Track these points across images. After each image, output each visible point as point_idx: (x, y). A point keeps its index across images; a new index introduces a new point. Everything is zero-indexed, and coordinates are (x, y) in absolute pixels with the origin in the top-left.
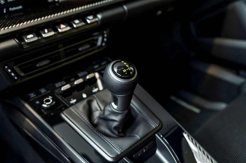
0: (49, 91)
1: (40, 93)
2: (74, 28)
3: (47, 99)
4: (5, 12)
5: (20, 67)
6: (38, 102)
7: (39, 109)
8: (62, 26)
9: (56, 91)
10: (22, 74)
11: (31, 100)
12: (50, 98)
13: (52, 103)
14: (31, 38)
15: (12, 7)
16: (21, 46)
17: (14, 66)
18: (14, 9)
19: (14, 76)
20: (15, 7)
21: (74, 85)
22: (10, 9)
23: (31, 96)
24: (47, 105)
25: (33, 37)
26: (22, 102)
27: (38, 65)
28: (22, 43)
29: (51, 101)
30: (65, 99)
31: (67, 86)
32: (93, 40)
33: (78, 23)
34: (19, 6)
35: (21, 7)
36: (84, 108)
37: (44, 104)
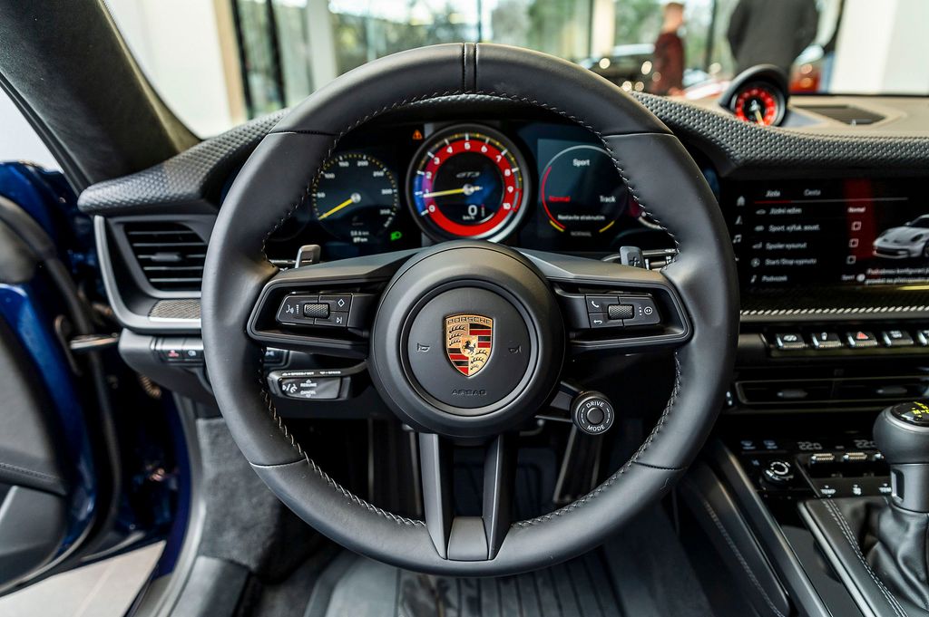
0: (784, 452)
1: (764, 447)
2: (885, 345)
3: (779, 463)
4: (753, 280)
5: (744, 386)
6: (756, 463)
7: (755, 475)
8: (861, 336)
9: (800, 456)
10: (744, 402)
11: (743, 453)
12: (786, 465)
13: (786, 475)
14: (792, 341)
15: (769, 276)
16: (767, 350)
17: (737, 380)
18: (772, 279)
19: (729, 399)
20: (775, 276)
21: (842, 460)
22: (765, 278)
23: (744, 446)
24: (776, 474)
25: (796, 341)
26: (726, 450)
27: (780, 394)
28: (772, 346)
29: (787, 470)
30: (813, 480)
31: (828, 457)
32: (918, 381)
33: (898, 339)
34: (782, 275)
35: (784, 278)
36: (855, 513)
37: (769, 469)
